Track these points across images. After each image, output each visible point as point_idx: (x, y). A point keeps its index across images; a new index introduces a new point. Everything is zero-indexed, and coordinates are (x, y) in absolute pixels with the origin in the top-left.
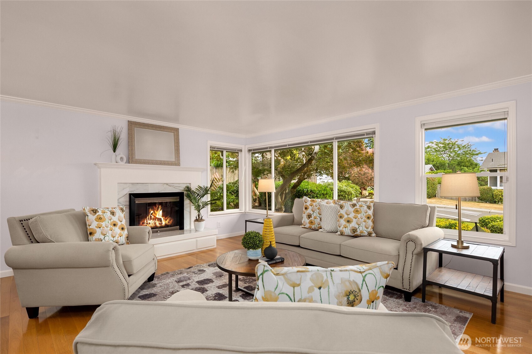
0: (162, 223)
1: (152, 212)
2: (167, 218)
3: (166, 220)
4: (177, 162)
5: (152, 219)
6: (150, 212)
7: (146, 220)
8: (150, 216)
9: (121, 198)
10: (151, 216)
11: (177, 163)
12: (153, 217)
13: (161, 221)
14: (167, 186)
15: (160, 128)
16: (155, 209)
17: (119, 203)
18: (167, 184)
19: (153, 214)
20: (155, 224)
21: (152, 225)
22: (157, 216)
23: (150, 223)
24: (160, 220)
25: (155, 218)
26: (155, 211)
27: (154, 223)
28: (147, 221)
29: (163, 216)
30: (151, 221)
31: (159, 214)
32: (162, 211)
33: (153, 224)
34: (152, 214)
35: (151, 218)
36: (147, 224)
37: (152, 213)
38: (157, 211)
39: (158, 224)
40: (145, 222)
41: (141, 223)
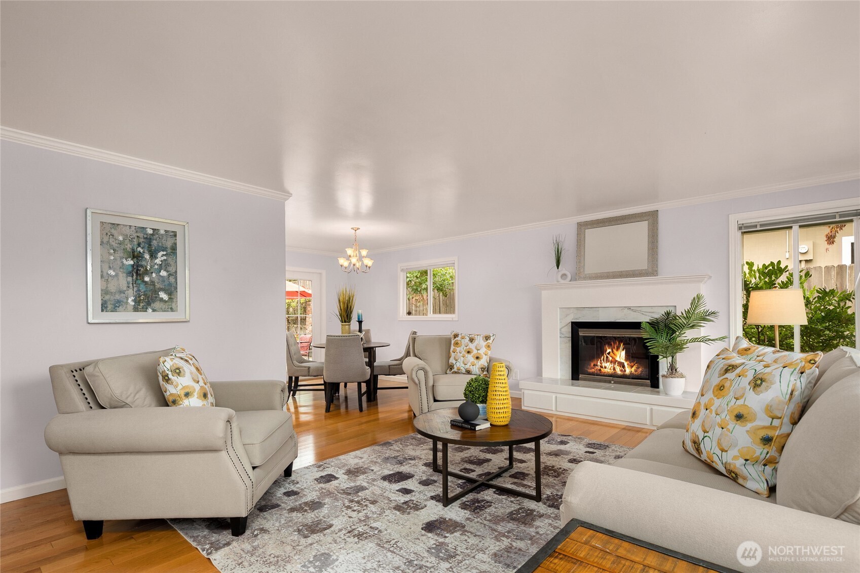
0: (625, 371)
1: (609, 350)
2: (632, 364)
3: (632, 367)
4: (650, 270)
5: (609, 362)
6: (606, 351)
7: (599, 362)
8: (605, 356)
9: (563, 327)
10: (607, 357)
11: (652, 270)
12: (611, 358)
13: (624, 367)
14: (629, 311)
15: (616, 220)
16: (614, 348)
17: (561, 333)
18: (629, 308)
19: (611, 353)
20: (614, 369)
21: (609, 371)
22: (618, 359)
23: (605, 368)
24: (622, 365)
25: (614, 361)
26: (614, 350)
27: (612, 368)
28: (601, 363)
29: (626, 360)
30: (608, 364)
31: (621, 355)
32: (624, 351)
33: (610, 369)
34: (609, 354)
35: (607, 360)
36: (601, 367)
37: (609, 352)
38: (617, 350)
39: (619, 370)
40: (599, 364)
41: (592, 364)
